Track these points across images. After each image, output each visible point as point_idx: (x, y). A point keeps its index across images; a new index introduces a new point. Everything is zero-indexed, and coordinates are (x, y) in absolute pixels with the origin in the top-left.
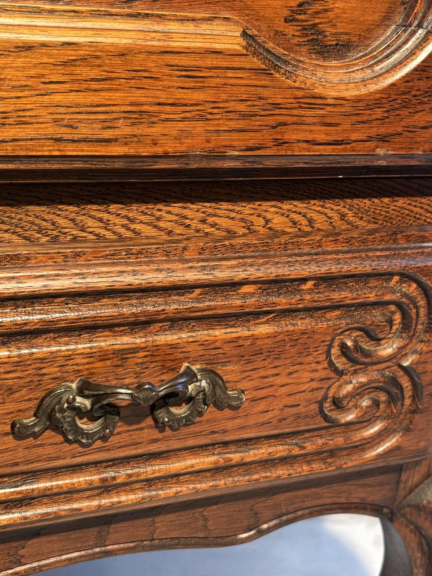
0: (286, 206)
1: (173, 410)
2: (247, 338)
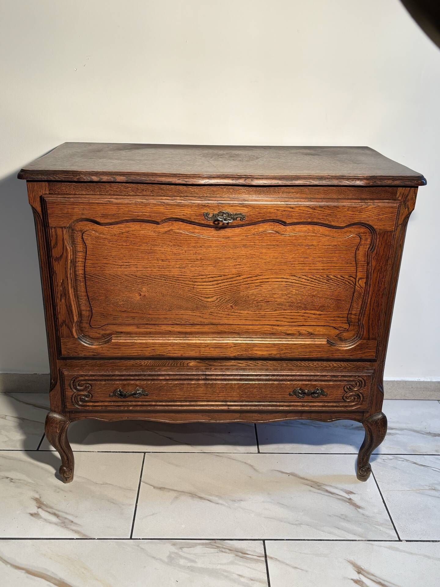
0: (336, 362)
1: (315, 395)
2: (328, 384)
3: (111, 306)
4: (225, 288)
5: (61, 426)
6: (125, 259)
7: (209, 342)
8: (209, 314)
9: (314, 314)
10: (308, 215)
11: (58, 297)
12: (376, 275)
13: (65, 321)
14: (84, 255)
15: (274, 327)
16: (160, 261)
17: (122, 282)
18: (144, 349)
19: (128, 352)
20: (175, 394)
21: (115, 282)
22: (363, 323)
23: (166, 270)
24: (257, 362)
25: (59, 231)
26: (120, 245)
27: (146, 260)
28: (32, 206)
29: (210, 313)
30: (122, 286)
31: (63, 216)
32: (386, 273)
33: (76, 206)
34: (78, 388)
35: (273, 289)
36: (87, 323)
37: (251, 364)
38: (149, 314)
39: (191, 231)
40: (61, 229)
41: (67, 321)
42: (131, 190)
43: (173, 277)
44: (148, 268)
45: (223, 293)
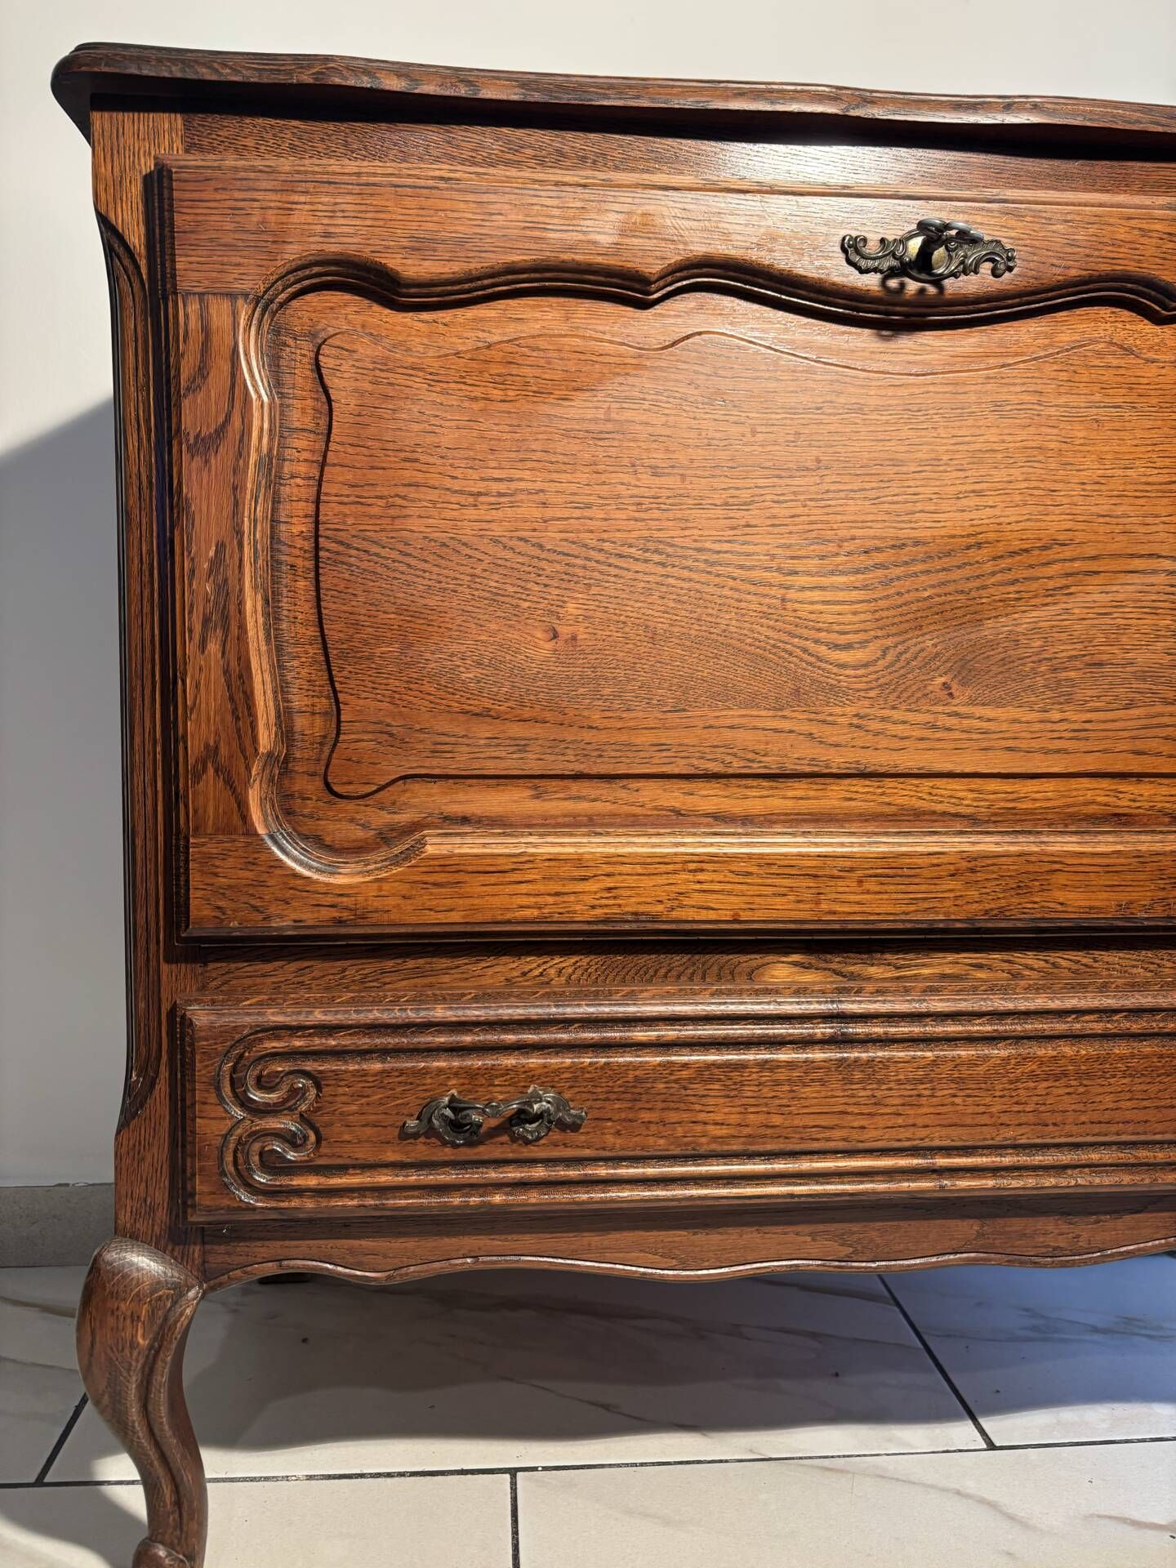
3: (427, 688)
4: (918, 601)
5: (160, 1313)
6: (493, 464)
8: (851, 725)
11: (190, 630)
13: (217, 747)
14: (318, 446)
15: (1122, 788)
16: (645, 476)
17: (478, 572)
18: (570, 887)
19: (496, 901)
20: (702, 1116)
21: (446, 572)
23: (671, 515)
24: (1052, 960)
25: (219, 312)
26: (476, 399)
27: (587, 470)
29: (855, 721)
30: (476, 593)
31: (240, 243)
33: (302, 199)
34: (256, 1096)
35: (1119, 604)
36: (312, 775)
37: (1027, 967)
38: (591, 728)
40: (226, 305)
41: (224, 751)
42: (535, 157)
43: (699, 550)
44: (588, 506)
45: (913, 625)
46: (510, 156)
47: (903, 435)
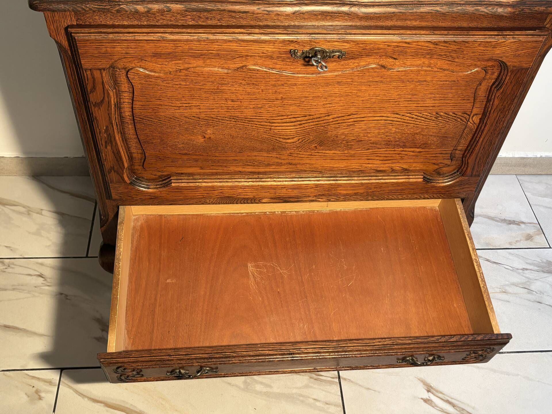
3: (169, 148)
4: (309, 128)
6: (184, 100)
7: (286, 183)
8: (288, 155)
9: (413, 152)
10: (428, 52)
11: (102, 144)
12: (495, 114)
13: (114, 167)
14: (130, 95)
15: (363, 165)
16: (229, 102)
17: (181, 124)
18: (211, 192)
19: (191, 195)
21: (172, 124)
22: (469, 161)
23: (237, 110)
25: (97, 74)
26: (177, 85)
27: (212, 100)
28: (54, 39)
29: (290, 154)
30: (181, 128)
31: (100, 56)
32: (509, 112)
33: (118, 45)
35: (370, 128)
36: (139, 165)
38: (215, 156)
39: (271, 66)
40: (98, 72)
41: (115, 168)
42: (191, 18)
43: (246, 118)
44: (214, 109)
45: (307, 134)
46: (183, 18)
47: (308, 90)
